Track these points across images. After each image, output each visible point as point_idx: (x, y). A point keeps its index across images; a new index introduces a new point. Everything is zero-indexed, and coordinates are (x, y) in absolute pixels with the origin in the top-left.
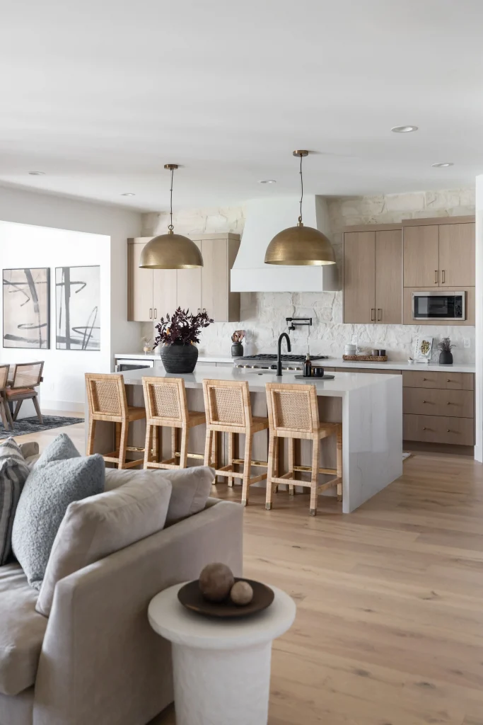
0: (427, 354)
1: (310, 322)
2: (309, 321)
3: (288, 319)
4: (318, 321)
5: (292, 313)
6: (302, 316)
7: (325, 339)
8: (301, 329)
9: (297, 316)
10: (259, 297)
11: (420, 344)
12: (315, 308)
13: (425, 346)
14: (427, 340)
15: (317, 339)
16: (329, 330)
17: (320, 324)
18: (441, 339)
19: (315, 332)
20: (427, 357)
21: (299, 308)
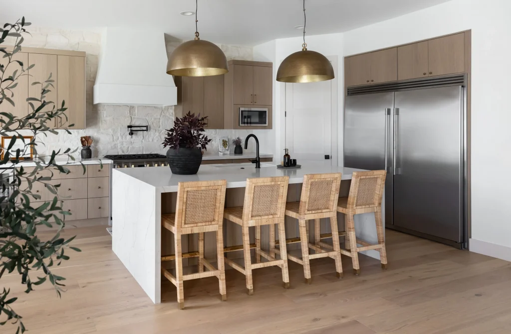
0: (227, 148)
1: (147, 128)
2: (145, 128)
3: (129, 127)
4: (150, 128)
5: (130, 121)
6: (137, 124)
7: (155, 141)
8: (136, 134)
9: (133, 124)
10: (101, 108)
11: (222, 142)
12: (147, 118)
13: (225, 143)
14: (225, 139)
15: (149, 141)
16: (157, 134)
17: (152, 130)
18: (234, 138)
19: (147, 136)
20: (228, 150)
21: (134, 118)
